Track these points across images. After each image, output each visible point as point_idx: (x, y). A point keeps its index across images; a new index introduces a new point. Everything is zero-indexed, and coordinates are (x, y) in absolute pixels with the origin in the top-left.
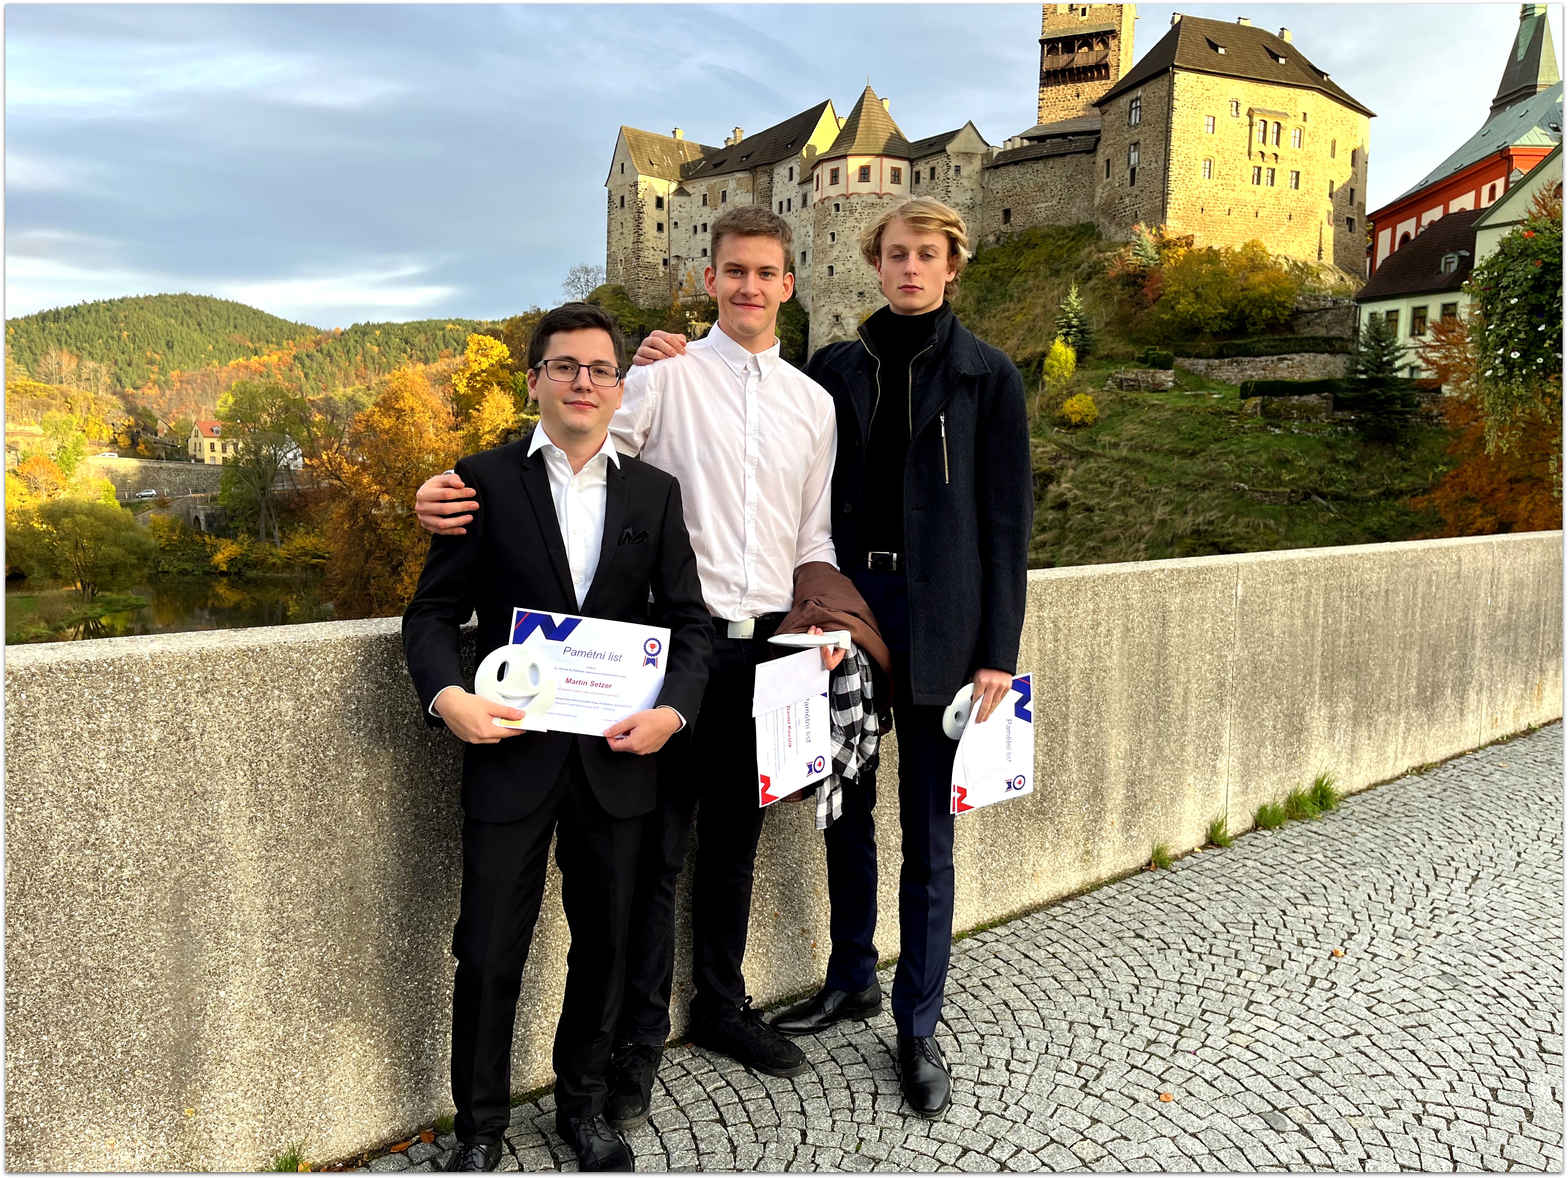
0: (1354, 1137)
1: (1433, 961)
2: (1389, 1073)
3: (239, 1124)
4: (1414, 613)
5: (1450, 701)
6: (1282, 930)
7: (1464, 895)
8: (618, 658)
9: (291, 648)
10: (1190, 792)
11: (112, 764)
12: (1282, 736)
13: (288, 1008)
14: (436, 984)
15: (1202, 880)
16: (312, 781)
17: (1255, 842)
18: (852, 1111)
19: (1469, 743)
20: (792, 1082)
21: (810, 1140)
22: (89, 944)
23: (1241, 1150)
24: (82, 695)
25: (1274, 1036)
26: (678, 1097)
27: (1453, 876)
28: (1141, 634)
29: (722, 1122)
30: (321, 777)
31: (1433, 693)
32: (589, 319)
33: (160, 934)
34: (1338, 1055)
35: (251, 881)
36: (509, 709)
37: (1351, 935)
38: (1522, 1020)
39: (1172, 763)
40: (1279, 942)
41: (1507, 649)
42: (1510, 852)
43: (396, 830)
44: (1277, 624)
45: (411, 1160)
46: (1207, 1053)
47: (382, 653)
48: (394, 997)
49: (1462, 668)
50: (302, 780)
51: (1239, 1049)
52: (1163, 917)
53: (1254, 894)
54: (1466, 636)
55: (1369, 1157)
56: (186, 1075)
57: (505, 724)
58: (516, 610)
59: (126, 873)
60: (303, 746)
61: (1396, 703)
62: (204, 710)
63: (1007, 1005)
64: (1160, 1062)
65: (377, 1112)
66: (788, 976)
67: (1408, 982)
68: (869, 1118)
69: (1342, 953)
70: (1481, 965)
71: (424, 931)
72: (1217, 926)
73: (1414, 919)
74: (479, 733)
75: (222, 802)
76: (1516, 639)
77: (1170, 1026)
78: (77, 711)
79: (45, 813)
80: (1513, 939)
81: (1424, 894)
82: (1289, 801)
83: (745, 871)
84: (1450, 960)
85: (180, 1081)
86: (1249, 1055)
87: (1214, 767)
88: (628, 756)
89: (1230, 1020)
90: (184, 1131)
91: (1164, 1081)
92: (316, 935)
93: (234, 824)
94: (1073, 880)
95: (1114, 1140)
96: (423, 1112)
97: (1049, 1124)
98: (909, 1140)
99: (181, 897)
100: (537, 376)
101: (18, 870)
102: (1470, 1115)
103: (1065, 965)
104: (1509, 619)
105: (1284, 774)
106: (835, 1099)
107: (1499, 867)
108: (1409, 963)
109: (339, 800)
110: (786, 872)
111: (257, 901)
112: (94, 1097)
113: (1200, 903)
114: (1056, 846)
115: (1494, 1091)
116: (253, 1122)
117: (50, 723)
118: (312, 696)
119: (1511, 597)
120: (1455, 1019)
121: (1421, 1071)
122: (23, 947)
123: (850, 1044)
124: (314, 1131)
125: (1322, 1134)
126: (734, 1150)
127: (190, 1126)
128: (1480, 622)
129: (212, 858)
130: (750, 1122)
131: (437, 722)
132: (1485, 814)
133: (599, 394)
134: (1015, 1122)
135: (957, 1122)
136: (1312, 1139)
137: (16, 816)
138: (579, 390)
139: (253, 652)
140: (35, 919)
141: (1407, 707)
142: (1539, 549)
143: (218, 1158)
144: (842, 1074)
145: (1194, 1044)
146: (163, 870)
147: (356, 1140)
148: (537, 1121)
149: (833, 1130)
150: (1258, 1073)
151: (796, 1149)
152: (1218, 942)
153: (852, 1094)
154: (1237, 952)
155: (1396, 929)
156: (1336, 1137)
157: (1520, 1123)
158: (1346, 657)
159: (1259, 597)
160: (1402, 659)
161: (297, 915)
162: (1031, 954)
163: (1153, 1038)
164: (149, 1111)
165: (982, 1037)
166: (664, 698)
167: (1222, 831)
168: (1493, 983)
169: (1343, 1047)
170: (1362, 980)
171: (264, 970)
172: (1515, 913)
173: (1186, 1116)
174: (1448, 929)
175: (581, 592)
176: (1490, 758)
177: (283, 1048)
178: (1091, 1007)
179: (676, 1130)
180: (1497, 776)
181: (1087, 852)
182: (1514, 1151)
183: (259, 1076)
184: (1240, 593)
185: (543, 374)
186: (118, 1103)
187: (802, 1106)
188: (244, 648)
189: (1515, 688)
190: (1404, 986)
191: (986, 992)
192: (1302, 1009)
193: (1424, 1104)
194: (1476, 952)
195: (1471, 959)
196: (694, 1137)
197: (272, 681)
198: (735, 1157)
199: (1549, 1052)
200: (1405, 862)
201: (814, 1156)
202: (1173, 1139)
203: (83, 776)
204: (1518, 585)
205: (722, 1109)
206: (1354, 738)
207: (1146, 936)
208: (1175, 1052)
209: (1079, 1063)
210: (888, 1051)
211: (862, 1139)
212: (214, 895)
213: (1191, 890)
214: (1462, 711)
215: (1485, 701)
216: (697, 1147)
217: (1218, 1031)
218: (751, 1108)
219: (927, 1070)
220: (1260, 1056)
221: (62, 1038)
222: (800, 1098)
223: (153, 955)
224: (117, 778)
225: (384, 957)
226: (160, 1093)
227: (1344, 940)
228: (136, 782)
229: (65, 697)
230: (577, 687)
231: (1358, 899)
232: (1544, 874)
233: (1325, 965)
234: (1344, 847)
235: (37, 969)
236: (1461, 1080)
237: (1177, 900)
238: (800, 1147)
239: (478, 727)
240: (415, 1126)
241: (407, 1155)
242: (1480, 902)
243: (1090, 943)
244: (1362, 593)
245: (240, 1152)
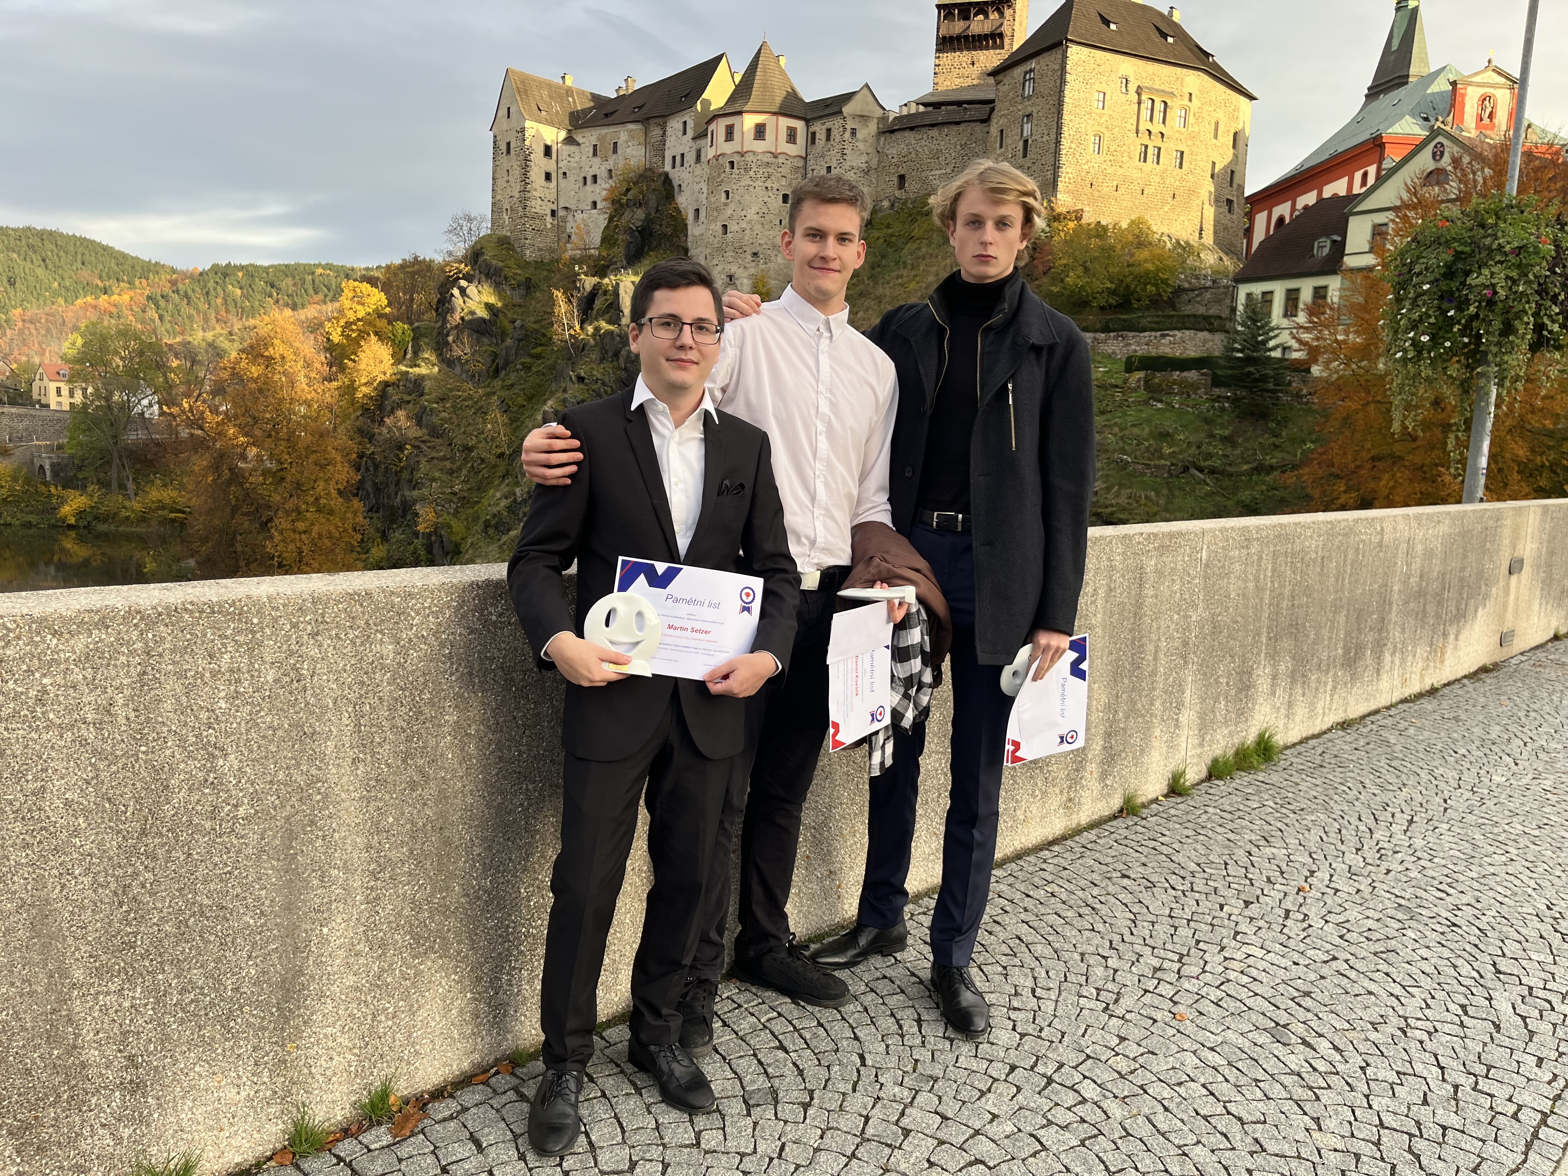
0: (1351, 1048)
1: (1388, 895)
2: (1370, 993)
3: (336, 1058)
4: (1343, 579)
5: (1369, 662)
6: (1251, 869)
7: (1403, 837)
8: (716, 606)
9: (392, 592)
10: (1156, 744)
11: (231, 704)
12: (1233, 692)
13: (383, 945)
14: (513, 922)
15: (1171, 825)
16: (409, 723)
17: (1211, 791)
18: (902, 1036)
19: (1383, 700)
20: (840, 1012)
21: (869, 1062)
22: (205, 882)
23: (1256, 1061)
24: (205, 635)
25: (1264, 962)
26: (736, 1028)
27: (1391, 820)
28: (1121, 594)
29: (782, 1047)
30: (417, 719)
31: (1356, 654)
32: (694, 278)
33: (270, 872)
34: (1322, 978)
35: (352, 821)
36: (617, 653)
37: (1312, 873)
38: (1476, 946)
39: (1143, 716)
40: (1251, 880)
41: (1417, 614)
42: (1437, 799)
43: (481, 772)
44: (1233, 587)
45: (494, 1091)
46: (1208, 977)
47: (474, 599)
48: (476, 934)
49: (1380, 631)
50: (400, 723)
51: (1236, 974)
52: (1144, 860)
53: (1220, 837)
54: (1385, 602)
55: (1368, 1065)
56: (290, 1011)
57: (612, 668)
58: (621, 558)
59: (242, 811)
60: (402, 689)
61: (1325, 662)
62: (314, 652)
63: (1020, 939)
64: (1168, 986)
65: (459, 1045)
66: (816, 915)
67: (1370, 913)
68: (918, 1041)
69: (1308, 888)
70: (1431, 899)
71: (504, 871)
72: (1193, 866)
73: (1364, 859)
74: (590, 676)
75: (329, 743)
76: (1425, 605)
77: (1170, 955)
78: (200, 652)
79: (168, 752)
80: (1455, 876)
81: (1368, 835)
82: (1237, 753)
83: (796, 813)
84: (1403, 894)
85: (285, 1017)
86: (1245, 980)
87: (1177, 720)
88: (725, 699)
89: (1223, 949)
90: (286, 1067)
91: (1175, 1003)
92: (410, 874)
93: (338, 765)
94: (1057, 826)
95: (1142, 1055)
96: (499, 1045)
97: (1083, 1043)
98: (960, 1060)
99: (291, 836)
100: (640, 331)
101: (141, 810)
102: (1447, 1028)
103: (1064, 903)
104: (1420, 586)
105: (1233, 728)
106: (883, 1026)
107: (1429, 812)
108: (1368, 897)
109: (432, 742)
110: (817, 816)
111: (358, 840)
112: (204, 1035)
113: (1174, 846)
114: (1044, 793)
115: (1463, 1007)
116: (349, 1056)
117: (174, 663)
118: (410, 640)
119: (1423, 566)
120: (1418, 945)
121: (1398, 990)
122: (143, 886)
123: (885, 977)
124: (403, 1064)
125: (1323, 1046)
126: (801, 1072)
127: (292, 1061)
128: (1396, 588)
129: (319, 797)
130: (809, 1047)
131: (548, 666)
132: (1409, 765)
133: (700, 351)
134: (1052, 1042)
135: (1000, 1043)
136: (1315, 1050)
137: (140, 755)
138: (682, 347)
139: (359, 595)
140: (155, 858)
141: (1335, 667)
142: (1447, 522)
143: (316, 1092)
144: (884, 1004)
145: (1195, 970)
146: (275, 810)
147: (440, 1073)
148: (607, 1051)
149: (888, 1053)
150: (1256, 994)
151: (858, 1071)
152: (1196, 880)
153: (897, 1021)
154: (1216, 889)
155: (1350, 867)
156: (1336, 1048)
157: (1491, 1034)
158: (1288, 619)
159: (1219, 561)
160: (1332, 622)
161: (394, 855)
162: (1031, 893)
163: (1158, 966)
164: (254, 1047)
165: (1005, 968)
166: (759, 643)
167: (1182, 781)
168: (1445, 914)
169: (1325, 970)
170: (1330, 912)
171: (363, 907)
172: (1451, 852)
173: (1201, 1032)
174: (1395, 867)
175: (683, 542)
176: (1403, 715)
177: (378, 984)
178: (1097, 940)
179: (741, 1057)
180: (1412, 731)
181: (1070, 800)
182: (1489, 1057)
183: (356, 1011)
184: (1204, 557)
185: (646, 330)
186: (226, 1040)
187: (854, 1033)
188: (351, 591)
189: (1422, 650)
190: (1368, 917)
191: (997, 928)
192: (1283, 938)
193: (1406, 1019)
194: (1424, 887)
195: (1421, 893)
196: (760, 1062)
197: (375, 625)
198: (804, 1080)
199: (1505, 973)
200: (1346, 808)
201: (876, 1076)
202: (1194, 1052)
203: (204, 715)
204: (1429, 554)
205: (780, 1037)
206: (1291, 695)
207: (1132, 876)
208: (1180, 977)
209: (1097, 989)
210: (921, 982)
211: (916, 1061)
212: (320, 834)
213: (1163, 835)
214: (1378, 670)
215: (1397, 662)
216: (766, 1072)
217: (1214, 959)
218: (808, 1036)
219: (967, 998)
220: (1255, 980)
221: (177, 976)
222: (851, 1026)
223: (263, 892)
224: (235, 718)
225: (468, 895)
226: (264, 1029)
227: (1307, 878)
228: (252, 723)
229: (188, 636)
230: (678, 632)
231: (1312, 840)
232: (1470, 818)
233: (1295, 899)
234: (1290, 795)
235: (155, 908)
236: (1433, 998)
237: (1152, 844)
238: (862, 1068)
239: (590, 671)
240: (492, 1058)
241: (489, 1085)
242: (1418, 843)
243: (1083, 883)
244: (1302, 559)
245: (336, 1086)
